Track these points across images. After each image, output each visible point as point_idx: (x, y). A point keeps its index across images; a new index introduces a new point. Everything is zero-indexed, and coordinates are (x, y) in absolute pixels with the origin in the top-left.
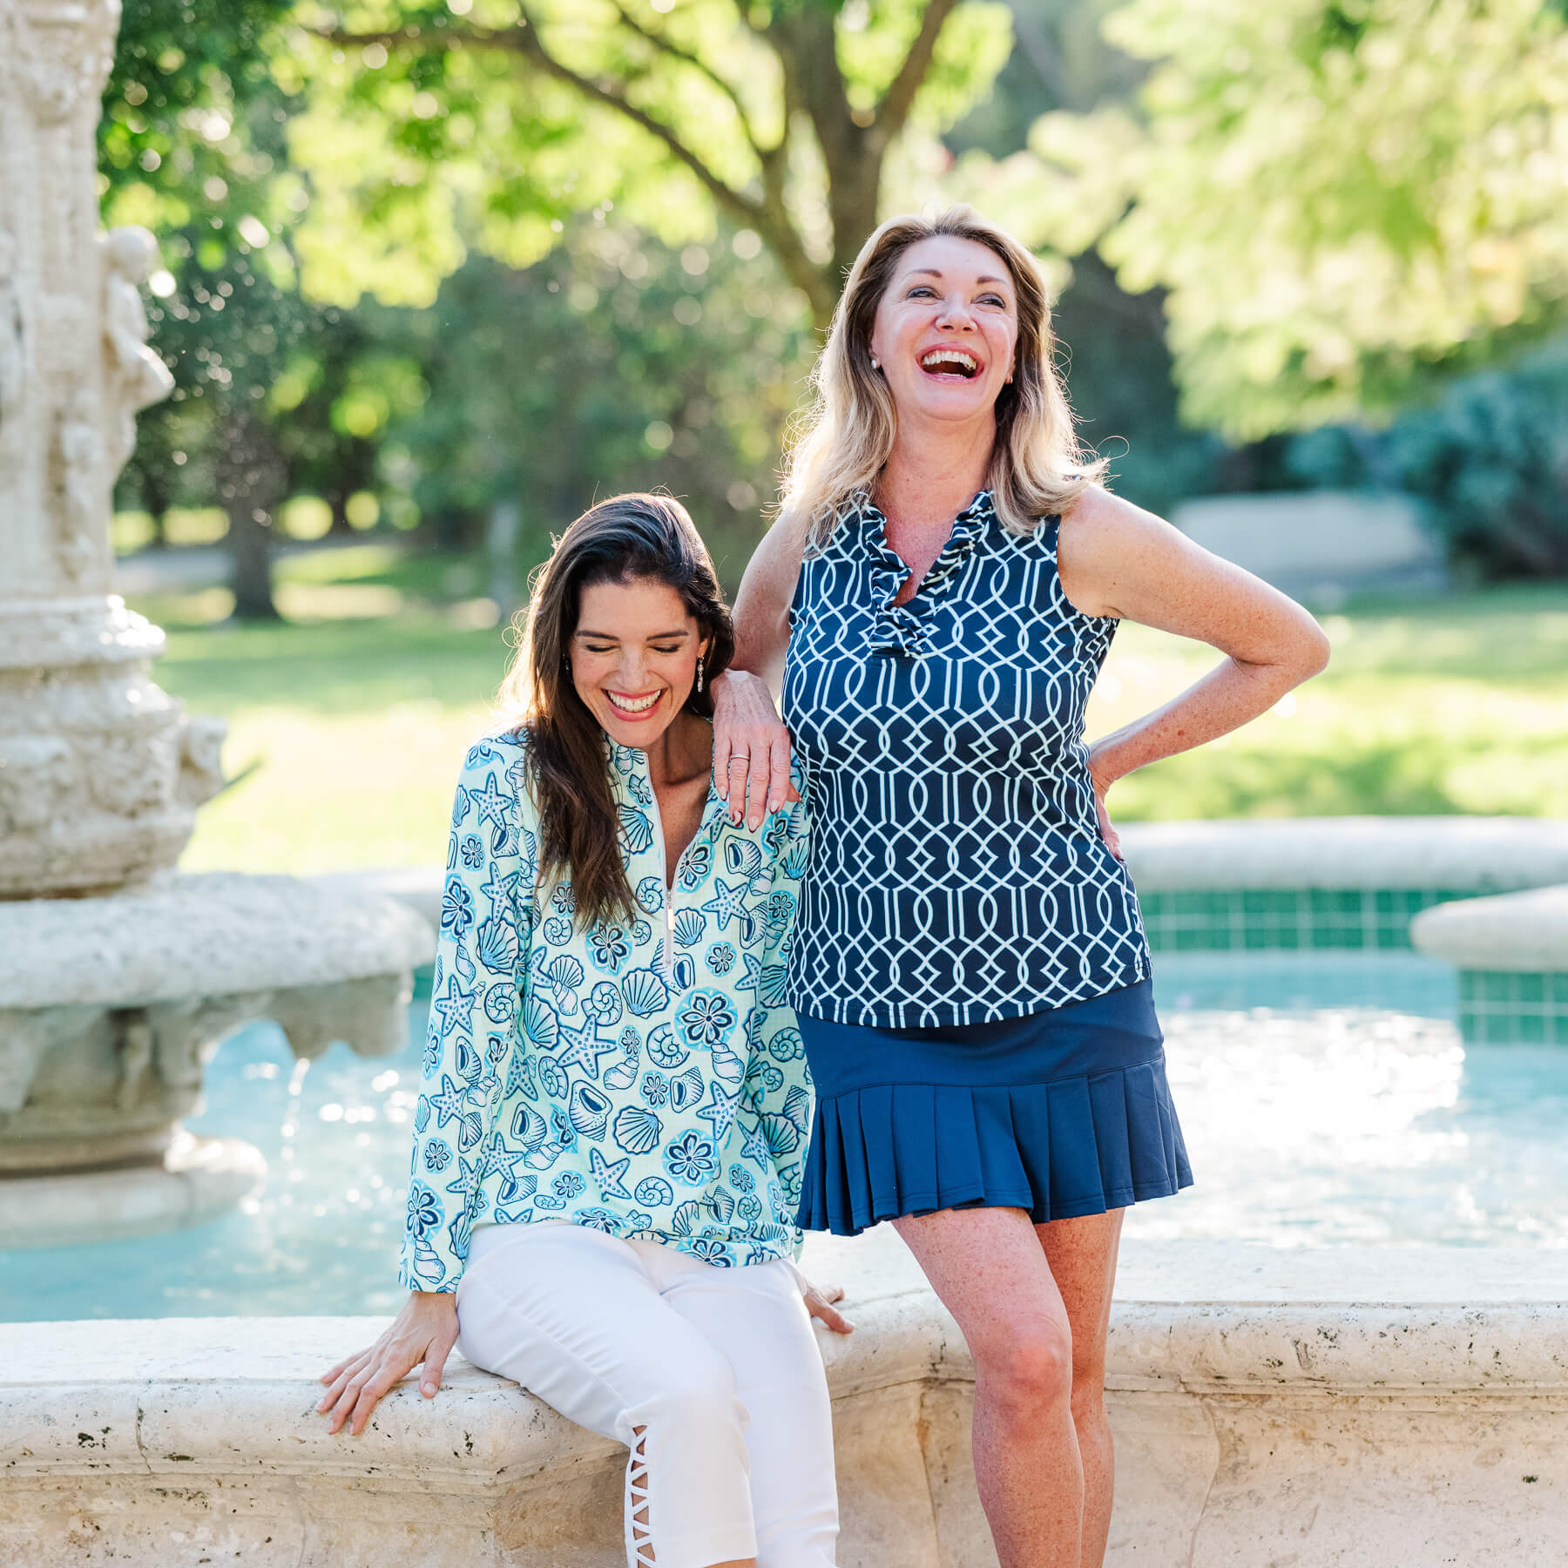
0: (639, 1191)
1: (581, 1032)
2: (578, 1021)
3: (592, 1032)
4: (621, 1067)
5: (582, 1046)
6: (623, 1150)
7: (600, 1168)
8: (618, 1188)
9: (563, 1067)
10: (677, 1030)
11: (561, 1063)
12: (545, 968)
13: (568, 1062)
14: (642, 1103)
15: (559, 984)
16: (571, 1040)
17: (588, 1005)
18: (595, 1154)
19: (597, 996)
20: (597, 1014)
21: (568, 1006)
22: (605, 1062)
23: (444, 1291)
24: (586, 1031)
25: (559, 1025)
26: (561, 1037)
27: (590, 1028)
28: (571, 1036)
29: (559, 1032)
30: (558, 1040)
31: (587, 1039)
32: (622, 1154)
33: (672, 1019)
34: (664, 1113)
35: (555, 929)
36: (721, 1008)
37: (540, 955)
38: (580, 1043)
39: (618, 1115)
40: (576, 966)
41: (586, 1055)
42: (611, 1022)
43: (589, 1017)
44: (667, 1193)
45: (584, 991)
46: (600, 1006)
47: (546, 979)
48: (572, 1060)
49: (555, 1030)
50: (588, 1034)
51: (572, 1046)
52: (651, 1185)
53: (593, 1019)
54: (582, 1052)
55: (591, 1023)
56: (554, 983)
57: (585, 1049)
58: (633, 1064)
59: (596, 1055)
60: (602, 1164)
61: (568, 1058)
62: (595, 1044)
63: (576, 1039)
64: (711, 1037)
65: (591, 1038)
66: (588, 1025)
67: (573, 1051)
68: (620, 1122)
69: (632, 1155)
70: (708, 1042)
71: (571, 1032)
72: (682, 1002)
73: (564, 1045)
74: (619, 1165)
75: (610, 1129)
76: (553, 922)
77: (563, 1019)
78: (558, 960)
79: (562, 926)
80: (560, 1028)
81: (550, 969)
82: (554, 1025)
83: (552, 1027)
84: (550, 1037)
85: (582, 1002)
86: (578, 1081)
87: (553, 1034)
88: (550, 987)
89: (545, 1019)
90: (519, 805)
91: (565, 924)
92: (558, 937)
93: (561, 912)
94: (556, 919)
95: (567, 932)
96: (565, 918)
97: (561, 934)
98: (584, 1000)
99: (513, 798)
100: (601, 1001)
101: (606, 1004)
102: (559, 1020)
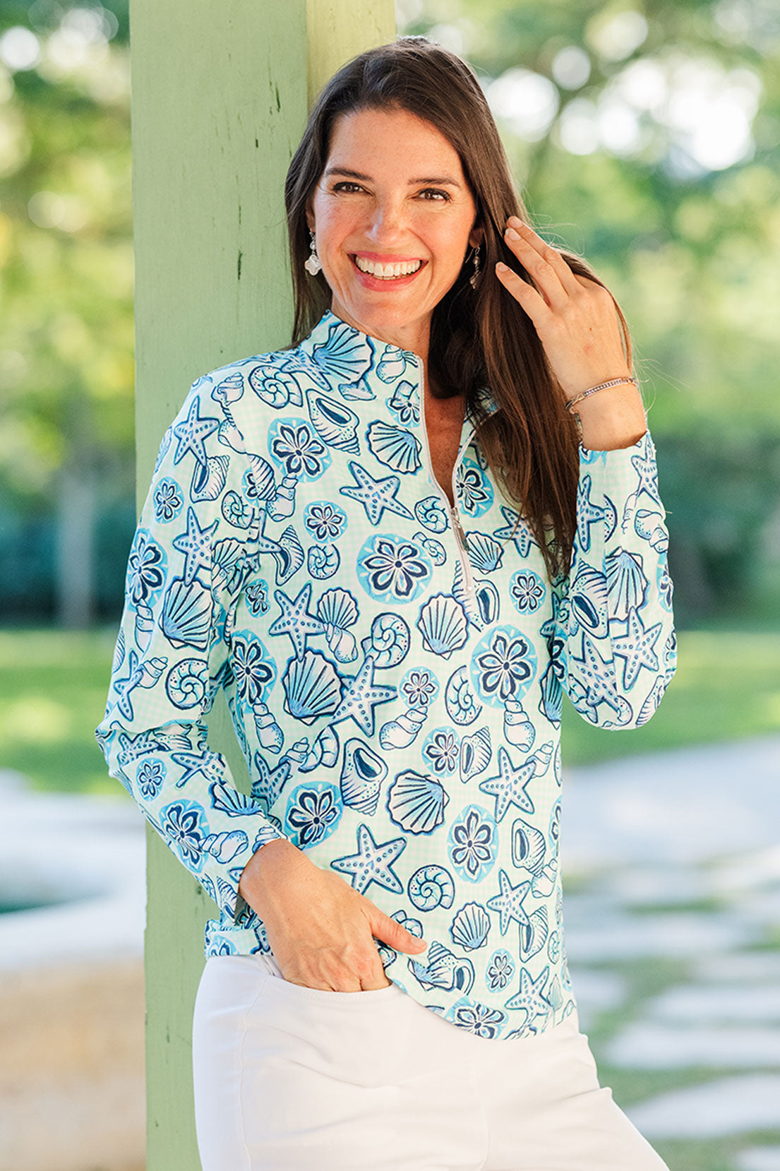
0: (414, 882)
1: (357, 680)
4: (402, 721)
5: (354, 696)
6: (398, 828)
7: (367, 849)
8: (389, 875)
10: (472, 675)
12: (313, 611)
14: (424, 767)
15: (330, 626)
17: (368, 645)
18: (364, 831)
19: (378, 633)
20: (376, 655)
21: (345, 650)
22: (384, 714)
25: (340, 677)
29: (343, 686)
31: (360, 686)
32: (397, 832)
33: (468, 662)
34: (451, 781)
35: (318, 560)
36: (520, 655)
37: (306, 596)
39: (393, 781)
40: (350, 598)
41: (361, 707)
42: (392, 663)
43: (367, 660)
44: (448, 889)
45: (361, 629)
46: (380, 645)
47: (317, 623)
49: (337, 685)
52: (430, 876)
53: (370, 662)
54: (358, 704)
55: (368, 667)
56: (326, 626)
58: (417, 717)
59: (373, 706)
60: (370, 844)
61: (343, 714)
62: (371, 692)
64: (506, 692)
67: (347, 705)
68: (395, 790)
69: (410, 834)
70: (503, 696)
72: (482, 640)
74: (391, 846)
75: (383, 799)
76: (314, 552)
77: (342, 669)
78: (326, 597)
79: (325, 553)
80: (343, 680)
81: (319, 610)
82: (334, 680)
83: (331, 683)
84: (331, 697)
85: (362, 643)
86: (350, 740)
87: (335, 691)
88: (323, 633)
89: (320, 677)
90: (235, 426)
91: (330, 550)
92: (322, 568)
93: (320, 537)
94: (317, 547)
95: (333, 560)
96: (327, 543)
97: (326, 564)
98: (364, 640)
99: (222, 417)
100: (382, 638)
101: (386, 641)
102: (338, 672)
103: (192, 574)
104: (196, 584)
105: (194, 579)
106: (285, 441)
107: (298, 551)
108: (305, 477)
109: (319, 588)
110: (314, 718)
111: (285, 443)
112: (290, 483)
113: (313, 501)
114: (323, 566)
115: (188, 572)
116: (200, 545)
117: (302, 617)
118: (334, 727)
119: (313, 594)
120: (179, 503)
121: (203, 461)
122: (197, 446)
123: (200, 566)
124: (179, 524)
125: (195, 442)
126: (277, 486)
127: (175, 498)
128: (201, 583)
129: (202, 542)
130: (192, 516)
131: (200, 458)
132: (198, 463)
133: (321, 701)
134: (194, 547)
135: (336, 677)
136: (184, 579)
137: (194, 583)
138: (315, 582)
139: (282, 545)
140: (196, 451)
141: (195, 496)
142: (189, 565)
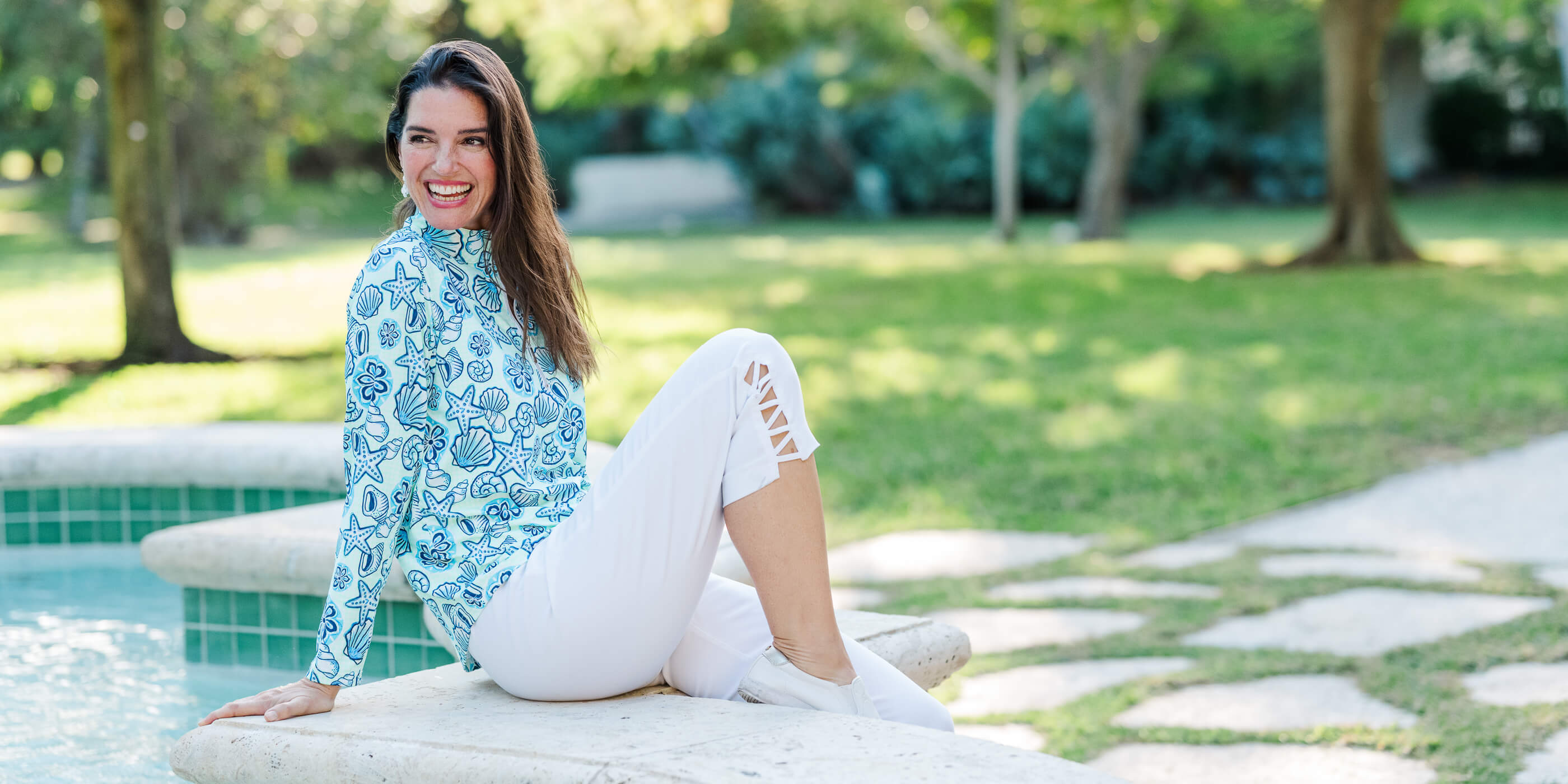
1: (511, 445)
2: (507, 436)
3: (520, 444)
5: (513, 455)
9: (500, 476)
11: (499, 473)
12: (476, 402)
13: (504, 471)
15: (489, 411)
16: (504, 452)
17: (515, 423)
19: (520, 415)
20: (522, 429)
21: (498, 426)
23: (337, 685)
24: (515, 443)
25: (494, 442)
26: (496, 452)
27: (518, 441)
28: (504, 449)
29: (495, 448)
30: (494, 454)
31: (516, 450)
35: (477, 370)
37: (470, 393)
38: (511, 453)
40: (501, 394)
41: (518, 462)
43: (516, 433)
45: (510, 413)
46: (523, 422)
47: (479, 410)
48: (507, 468)
49: (491, 447)
50: (517, 446)
51: (505, 457)
53: (519, 434)
54: (515, 461)
56: (485, 411)
57: (516, 458)
61: (504, 468)
62: (523, 453)
63: (507, 451)
65: (520, 448)
66: (516, 438)
67: (507, 461)
71: (503, 446)
73: (499, 457)
76: (475, 365)
77: (495, 436)
78: (486, 393)
79: (483, 366)
80: (495, 444)
81: (481, 402)
82: (489, 443)
83: (487, 445)
84: (486, 454)
85: (509, 421)
86: (514, 484)
87: (490, 451)
88: (483, 415)
89: (481, 441)
90: (426, 282)
91: (486, 364)
92: (482, 375)
93: (480, 355)
94: (477, 361)
95: (488, 370)
96: (484, 359)
97: (484, 372)
98: (511, 419)
99: (421, 277)
100: (523, 418)
101: (526, 420)
102: (493, 438)
103: (413, 379)
104: (416, 386)
105: (415, 383)
106: (452, 292)
107: (459, 365)
108: (466, 315)
109: (480, 388)
110: (473, 467)
111: (452, 294)
112: (457, 320)
113: (472, 332)
114: (483, 374)
115: (410, 378)
116: (418, 361)
117: (468, 407)
118: (502, 476)
119: (476, 392)
120: (398, 335)
121: (414, 306)
122: (407, 296)
123: (419, 374)
124: (399, 349)
125: (405, 293)
126: (445, 321)
127: (396, 332)
128: (420, 385)
129: (419, 359)
130: (409, 342)
131: (411, 305)
132: (410, 307)
133: (480, 457)
134: (414, 362)
135: (491, 442)
136: (408, 384)
137: (415, 385)
138: (476, 384)
139: (446, 360)
140: (408, 300)
141: (410, 329)
142: (411, 374)
